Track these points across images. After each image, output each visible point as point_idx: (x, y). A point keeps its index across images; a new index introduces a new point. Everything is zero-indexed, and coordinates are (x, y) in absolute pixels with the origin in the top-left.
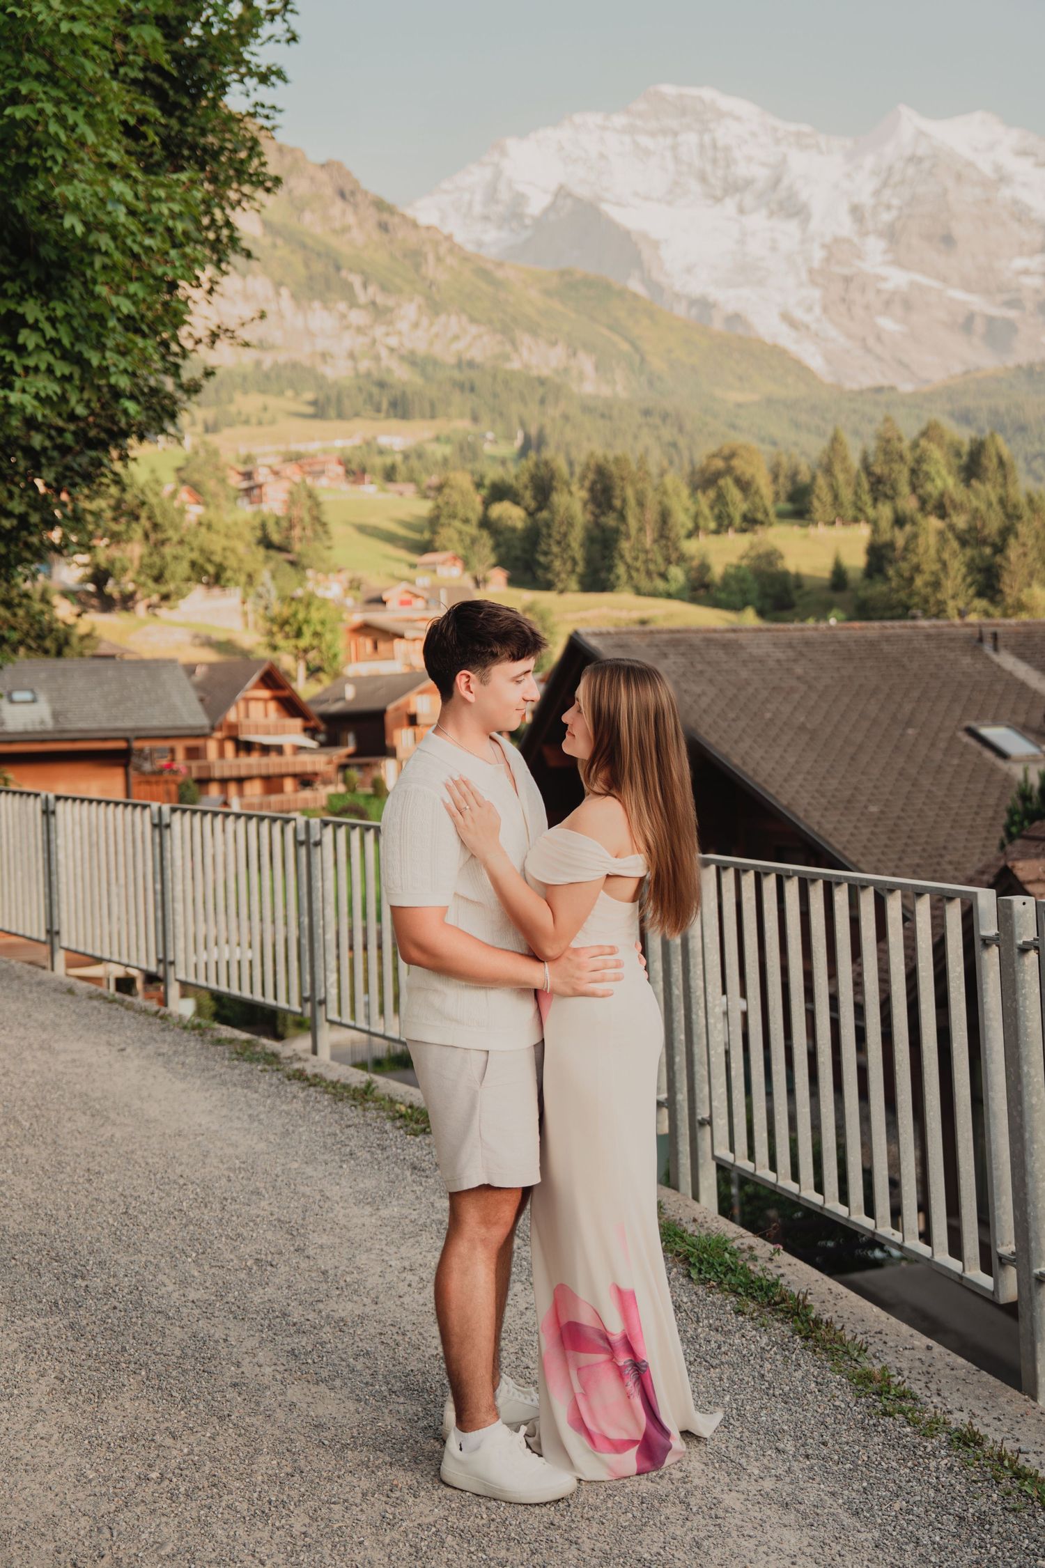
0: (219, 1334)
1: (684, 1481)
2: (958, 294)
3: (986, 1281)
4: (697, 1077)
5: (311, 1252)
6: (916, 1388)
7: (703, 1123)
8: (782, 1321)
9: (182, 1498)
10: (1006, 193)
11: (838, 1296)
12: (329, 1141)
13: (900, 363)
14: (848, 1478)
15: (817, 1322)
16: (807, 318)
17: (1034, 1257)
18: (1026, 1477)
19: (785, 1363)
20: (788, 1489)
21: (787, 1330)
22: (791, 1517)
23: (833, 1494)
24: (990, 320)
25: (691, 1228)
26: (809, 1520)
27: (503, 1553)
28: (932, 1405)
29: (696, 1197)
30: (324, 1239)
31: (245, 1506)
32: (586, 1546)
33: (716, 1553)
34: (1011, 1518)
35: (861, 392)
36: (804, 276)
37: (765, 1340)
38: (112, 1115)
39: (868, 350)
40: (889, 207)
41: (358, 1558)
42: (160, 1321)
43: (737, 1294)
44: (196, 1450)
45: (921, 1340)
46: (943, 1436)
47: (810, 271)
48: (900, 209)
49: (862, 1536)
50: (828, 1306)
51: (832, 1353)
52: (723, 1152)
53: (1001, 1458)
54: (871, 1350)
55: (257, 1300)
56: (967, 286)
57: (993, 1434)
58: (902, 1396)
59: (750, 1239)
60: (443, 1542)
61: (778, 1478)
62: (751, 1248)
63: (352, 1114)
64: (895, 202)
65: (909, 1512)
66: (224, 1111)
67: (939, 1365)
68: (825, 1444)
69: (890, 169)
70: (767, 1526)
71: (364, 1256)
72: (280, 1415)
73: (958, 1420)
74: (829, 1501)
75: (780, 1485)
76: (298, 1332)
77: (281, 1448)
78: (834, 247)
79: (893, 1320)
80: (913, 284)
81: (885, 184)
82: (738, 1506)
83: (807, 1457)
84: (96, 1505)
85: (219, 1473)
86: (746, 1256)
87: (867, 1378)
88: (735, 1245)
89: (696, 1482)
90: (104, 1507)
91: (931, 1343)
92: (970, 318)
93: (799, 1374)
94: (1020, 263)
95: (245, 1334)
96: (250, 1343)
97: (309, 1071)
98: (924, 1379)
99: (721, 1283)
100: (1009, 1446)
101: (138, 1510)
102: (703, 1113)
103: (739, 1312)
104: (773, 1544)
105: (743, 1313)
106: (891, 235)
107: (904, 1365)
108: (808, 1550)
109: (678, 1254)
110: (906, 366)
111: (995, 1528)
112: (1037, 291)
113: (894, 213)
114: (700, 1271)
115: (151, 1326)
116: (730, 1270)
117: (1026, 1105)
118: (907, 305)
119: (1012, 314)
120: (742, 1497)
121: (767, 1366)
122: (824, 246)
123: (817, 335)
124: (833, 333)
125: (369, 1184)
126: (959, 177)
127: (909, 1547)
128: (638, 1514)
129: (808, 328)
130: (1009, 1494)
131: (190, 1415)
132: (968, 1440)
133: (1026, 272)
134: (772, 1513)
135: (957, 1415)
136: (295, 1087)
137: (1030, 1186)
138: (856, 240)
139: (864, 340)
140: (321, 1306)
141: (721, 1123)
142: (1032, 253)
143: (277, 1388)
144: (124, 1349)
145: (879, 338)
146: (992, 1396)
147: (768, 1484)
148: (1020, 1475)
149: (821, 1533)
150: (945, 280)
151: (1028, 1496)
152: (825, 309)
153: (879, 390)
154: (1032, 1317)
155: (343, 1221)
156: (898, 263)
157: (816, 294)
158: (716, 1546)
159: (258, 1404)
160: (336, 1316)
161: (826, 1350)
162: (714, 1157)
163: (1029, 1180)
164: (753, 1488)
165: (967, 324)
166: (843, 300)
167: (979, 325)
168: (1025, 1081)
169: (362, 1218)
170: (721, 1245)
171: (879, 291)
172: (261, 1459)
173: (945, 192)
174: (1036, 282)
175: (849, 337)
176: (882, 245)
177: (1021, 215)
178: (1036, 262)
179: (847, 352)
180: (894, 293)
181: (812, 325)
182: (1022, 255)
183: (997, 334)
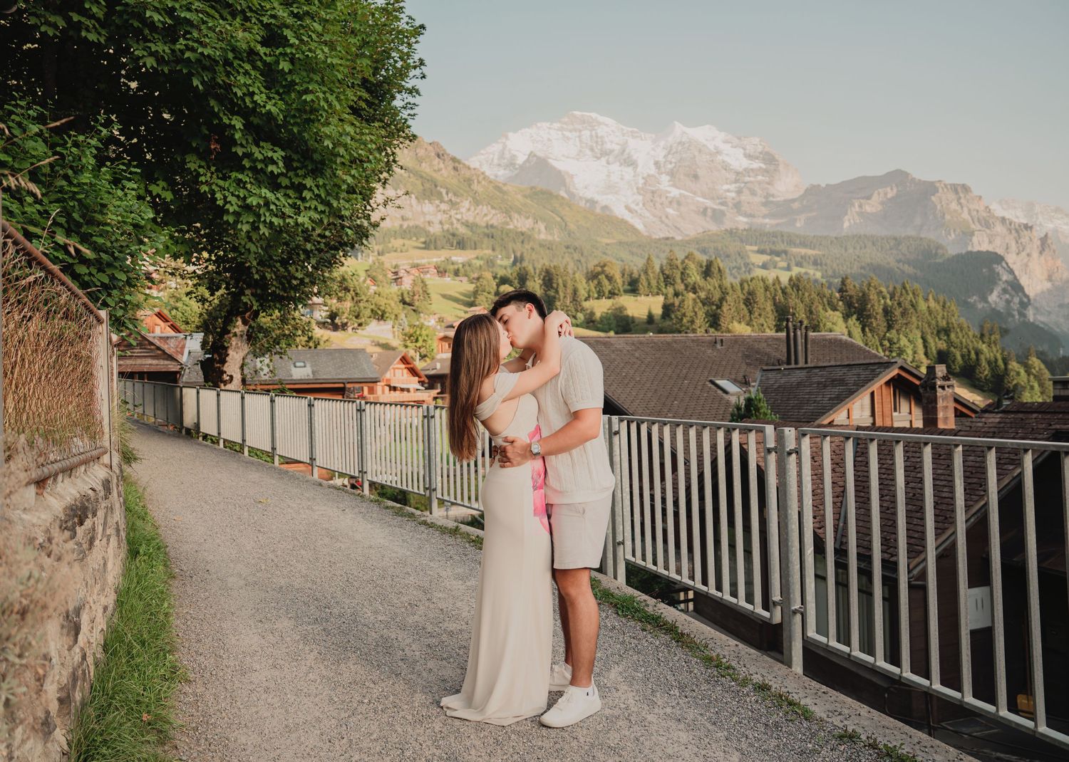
0: (393, 636)
1: (627, 708)
2: (701, 199)
3: (766, 614)
4: (617, 522)
5: (434, 600)
6: (734, 664)
7: (619, 544)
8: (665, 634)
9: (380, 712)
10: (720, 158)
11: (689, 622)
12: (440, 552)
13: (676, 227)
14: (708, 707)
15: (682, 634)
16: (636, 208)
17: (792, 601)
18: (795, 704)
19: (669, 653)
20: (679, 712)
21: (668, 637)
22: (682, 726)
23: (701, 715)
24: (714, 210)
25: (617, 591)
26: (691, 727)
27: (540, 743)
28: (743, 672)
29: (615, 578)
30: (440, 595)
31: (411, 717)
32: (582, 740)
33: (647, 743)
34: (790, 724)
35: (659, 239)
36: (635, 190)
37: (658, 643)
38: (340, 538)
39: (662, 222)
40: (671, 163)
41: (468, 744)
42: (366, 629)
43: (641, 621)
44: (385, 690)
45: (733, 642)
46: (751, 686)
47: (637, 188)
48: (676, 163)
49: (719, 735)
50: (686, 627)
51: (691, 649)
52: (629, 557)
53: (781, 696)
54: (710, 646)
55: (410, 621)
56: (704, 196)
57: (775, 686)
58: (728, 668)
59: (645, 597)
60: (510, 737)
61: (673, 707)
62: (645, 601)
63: (451, 540)
64: (673, 160)
65: (740, 723)
66: (391, 538)
67: (743, 653)
68: (694, 691)
69: (671, 146)
70: (671, 730)
71: (460, 603)
72: (425, 674)
73: (757, 678)
74: (700, 718)
75: (674, 710)
76: (431, 636)
77: (425, 690)
78: (647, 179)
79: (717, 633)
80: (680, 194)
81: (669, 153)
82: (654, 721)
83: (686, 697)
84: (339, 714)
85: (397, 701)
86: (643, 604)
87: (711, 659)
88: (638, 599)
89: (633, 709)
90: (343, 715)
91: (738, 643)
92: (706, 209)
93: (676, 658)
94: (726, 187)
95: (405, 637)
96: (408, 641)
97: (429, 521)
98: (737, 659)
99: (633, 617)
100: (783, 689)
101: (359, 717)
102: (619, 539)
103: (644, 630)
104: (675, 739)
105: (646, 630)
106: (672, 174)
107: (726, 653)
108: (693, 742)
109: (612, 604)
110: (679, 229)
111: (784, 729)
112: (733, 199)
113: (673, 165)
114: (623, 611)
115: (361, 632)
116: (637, 610)
117: (789, 529)
118: (679, 203)
119: (723, 208)
120: (657, 717)
121: (660, 654)
122: (643, 178)
123: (641, 215)
124: (647, 214)
125: (460, 571)
126: (700, 151)
127: (743, 739)
128: (606, 725)
129: (637, 212)
130: (787, 713)
131: (382, 673)
132: (763, 688)
133: (728, 191)
134: (673, 724)
135: (755, 676)
136: (423, 528)
137: (791, 568)
138: (657, 175)
139: (661, 218)
140: (441, 625)
141: (628, 543)
142: (730, 184)
143: (422, 662)
144: (349, 641)
145: (667, 217)
146: (770, 667)
147: (669, 710)
148: (791, 703)
149: (698, 733)
150: (695, 193)
151: (797, 713)
152: (644, 204)
153: (667, 239)
154: (790, 630)
155: (449, 587)
156: (674, 186)
157: (640, 198)
158: (647, 740)
159: (414, 669)
160: (449, 630)
161: (687, 646)
162: (625, 559)
163: (790, 565)
164: (661, 712)
165: (704, 212)
166: (652, 201)
167: (709, 212)
168: (789, 517)
169: (458, 585)
170: (632, 598)
171: (667, 197)
172: (417, 695)
173: (695, 157)
174: (733, 195)
175: (655, 216)
176: (668, 178)
177: (726, 167)
178: (733, 187)
179: (654, 222)
180: (673, 198)
181: (639, 211)
182: (727, 183)
183: (717, 216)
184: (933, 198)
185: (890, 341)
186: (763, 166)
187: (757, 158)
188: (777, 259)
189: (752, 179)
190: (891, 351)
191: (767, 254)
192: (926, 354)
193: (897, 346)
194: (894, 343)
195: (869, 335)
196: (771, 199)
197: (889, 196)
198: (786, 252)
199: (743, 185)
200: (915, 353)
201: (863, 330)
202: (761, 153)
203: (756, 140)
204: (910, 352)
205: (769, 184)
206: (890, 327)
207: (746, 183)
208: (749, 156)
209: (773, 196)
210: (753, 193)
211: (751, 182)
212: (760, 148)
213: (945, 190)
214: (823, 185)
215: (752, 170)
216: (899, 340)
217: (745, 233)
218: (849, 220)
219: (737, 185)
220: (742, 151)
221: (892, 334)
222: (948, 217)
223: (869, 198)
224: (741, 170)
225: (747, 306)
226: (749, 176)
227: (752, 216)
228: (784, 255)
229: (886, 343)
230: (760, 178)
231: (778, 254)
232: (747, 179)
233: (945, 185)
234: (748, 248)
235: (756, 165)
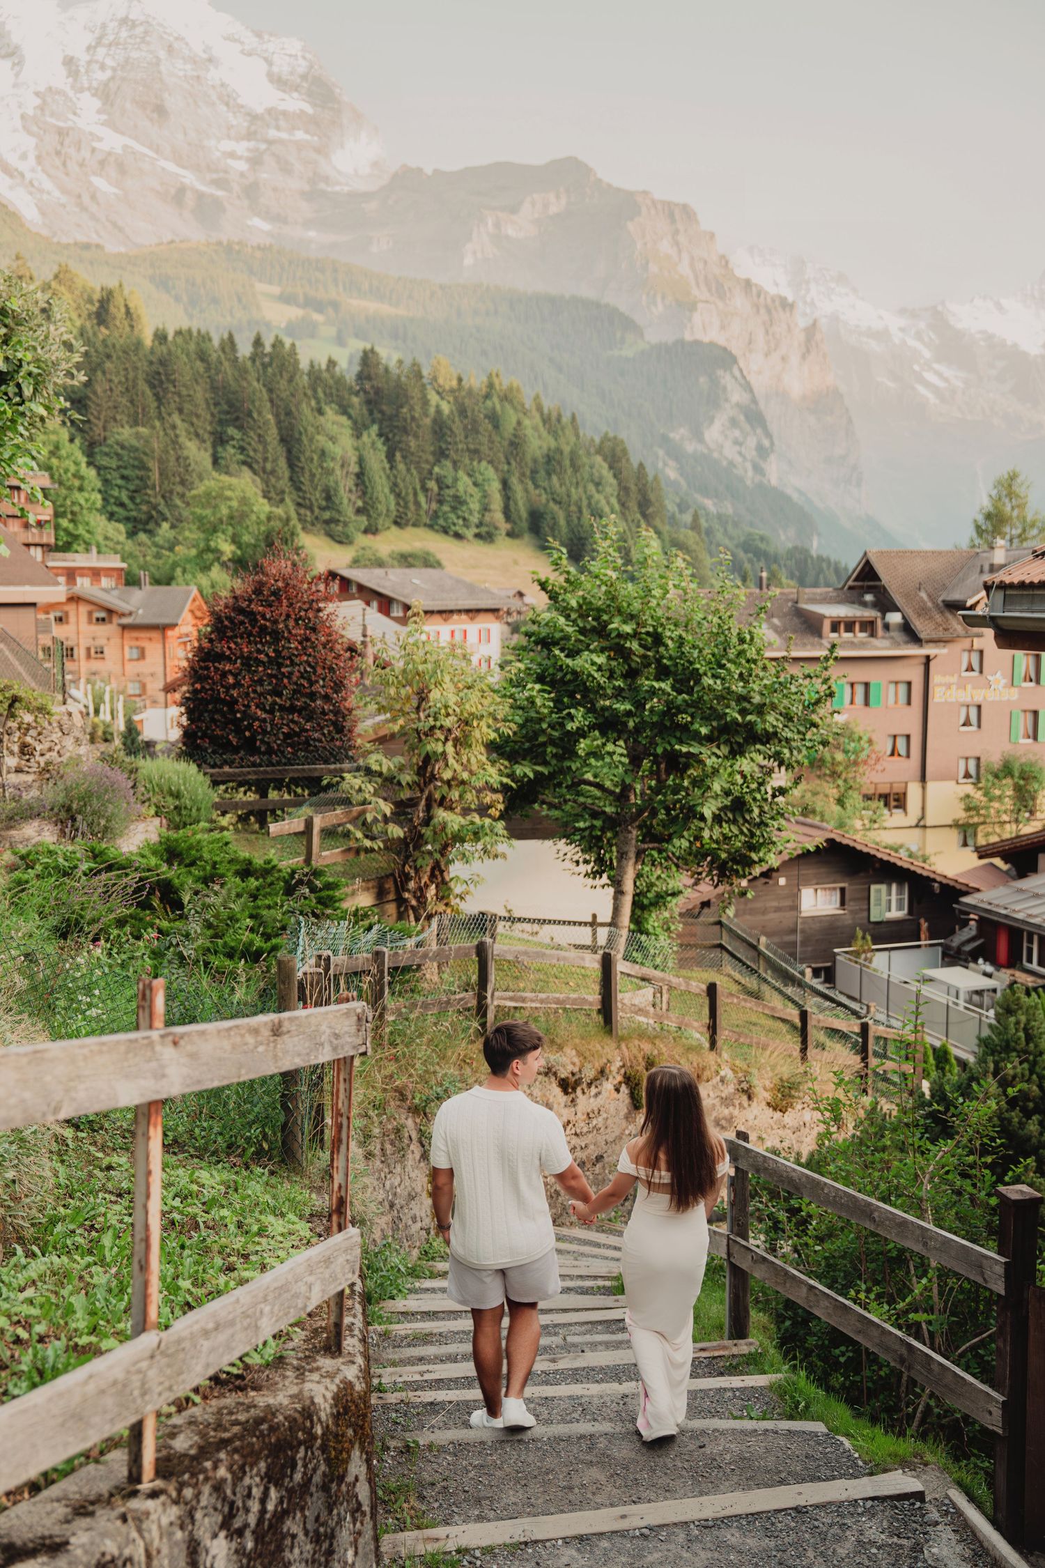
2: (171, 167)
10: (214, 75)
13: (115, 225)
16: (23, 166)
24: (200, 196)
35: (67, 246)
36: (18, 123)
39: (84, 209)
40: (103, 67)
47: (23, 117)
48: (114, 70)
56: (178, 160)
64: (109, 62)
69: (104, 26)
78: (47, 96)
80: (125, 147)
81: (99, 41)
92: (182, 190)
94: (228, 145)
106: (106, 95)
110: (121, 230)
112: (242, 175)
113: (109, 73)
118: (122, 168)
119: (220, 193)
122: (37, 94)
123: (31, 183)
124: (47, 185)
126: (170, 49)
129: (22, 175)
133: (232, 155)
138: (71, 93)
139: (79, 196)
142: (239, 139)
145: (93, 197)
150: (157, 151)
152: (39, 158)
153: (87, 246)
156: (109, 124)
157: (32, 142)
165: (178, 195)
166: (58, 153)
167: (189, 199)
171: (93, 150)
173: (158, 62)
174: (242, 166)
175: (65, 191)
176: (97, 103)
177: (229, 100)
178: (242, 148)
179: (64, 206)
180: (109, 154)
181: (28, 176)
182: (229, 137)
183: (207, 210)
184: (630, 226)
185: (439, 480)
186: (309, 109)
187: (296, 88)
188: (317, 317)
189: (284, 135)
190: (440, 502)
191: (298, 306)
192: (507, 513)
193: (451, 492)
194: (448, 487)
195: (401, 466)
196: (322, 186)
197: (553, 209)
198: (335, 305)
199: (263, 146)
200: (485, 509)
201: (390, 457)
202: (304, 77)
203: (294, 46)
204: (475, 506)
205: (318, 151)
206: (441, 454)
207: (270, 142)
208: (279, 82)
209: (326, 179)
210: (286, 169)
211: (280, 142)
212: (302, 67)
213: (653, 212)
214: (429, 170)
215: (284, 113)
216: (456, 480)
217: (258, 254)
218: (474, 253)
219: (252, 144)
220: (264, 66)
221: (444, 469)
222: (653, 268)
223: (514, 210)
224: (260, 110)
225: (152, 386)
226: (278, 128)
227: (279, 219)
228: (330, 311)
229: (432, 485)
230: (300, 135)
231: (319, 307)
232: (273, 133)
233: (654, 202)
234: (260, 287)
235: (295, 103)
